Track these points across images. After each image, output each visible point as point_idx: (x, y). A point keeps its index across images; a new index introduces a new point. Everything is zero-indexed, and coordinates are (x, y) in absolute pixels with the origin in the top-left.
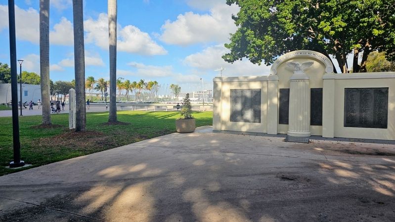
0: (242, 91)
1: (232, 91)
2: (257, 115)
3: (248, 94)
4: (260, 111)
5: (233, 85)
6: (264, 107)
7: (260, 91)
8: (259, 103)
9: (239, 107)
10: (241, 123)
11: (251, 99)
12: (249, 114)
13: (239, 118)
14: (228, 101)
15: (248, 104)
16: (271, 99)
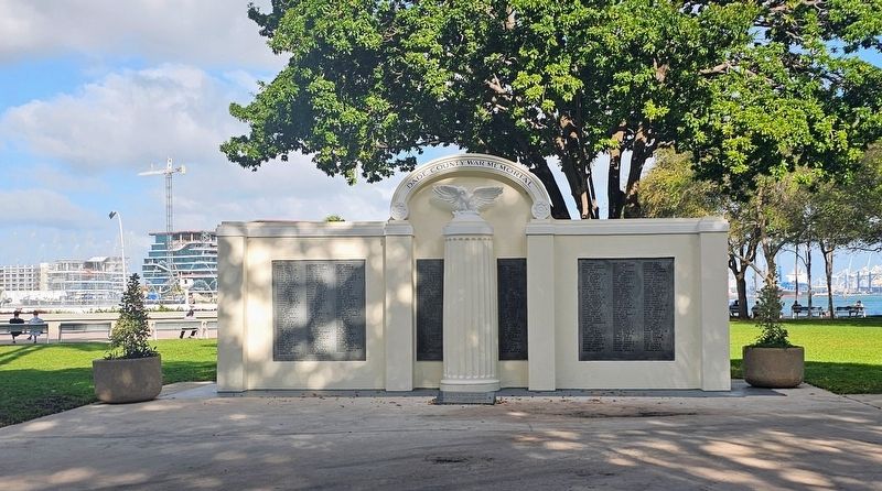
0: (310, 265)
1: (276, 265)
2: (356, 337)
3: (328, 276)
4: (363, 327)
5: (279, 247)
6: (374, 314)
7: (363, 267)
8: (360, 301)
9: (299, 314)
10: (307, 365)
11: (338, 290)
12: (331, 337)
13: (301, 348)
14: (265, 298)
15: (328, 306)
16: (394, 290)
